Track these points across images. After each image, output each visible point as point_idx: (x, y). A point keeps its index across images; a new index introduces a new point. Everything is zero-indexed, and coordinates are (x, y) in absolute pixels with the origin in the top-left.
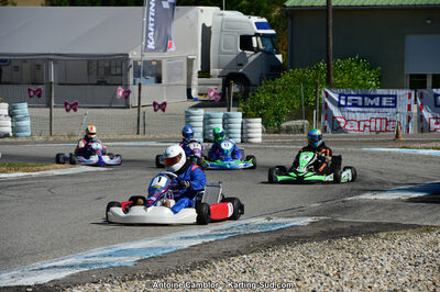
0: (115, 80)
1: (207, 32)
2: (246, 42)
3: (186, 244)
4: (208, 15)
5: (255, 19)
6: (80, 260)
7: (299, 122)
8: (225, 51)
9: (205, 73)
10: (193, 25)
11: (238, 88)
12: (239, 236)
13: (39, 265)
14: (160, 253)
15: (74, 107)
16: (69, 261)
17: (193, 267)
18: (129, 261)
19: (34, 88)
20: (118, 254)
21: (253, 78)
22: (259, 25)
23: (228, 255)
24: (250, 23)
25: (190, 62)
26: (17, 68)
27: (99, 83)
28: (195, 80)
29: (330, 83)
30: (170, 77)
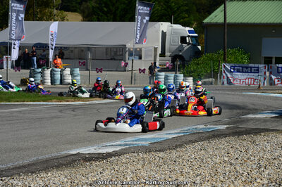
0: (119, 57)
1: (164, 34)
2: (183, 39)
3: (170, 137)
4: (165, 26)
5: (188, 29)
6: (123, 143)
7: (210, 80)
8: (173, 44)
9: (163, 54)
10: (157, 31)
11: (179, 62)
12: (194, 133)
13: (104, 144)
14: (159, 140)
15: (101, 70)
16: (118, 143)
17: (176, 147)
18: (146, 143)
19: (81, 61)
20: (139, 140)
21: (187, 58)
22: (190, 32)
23: (191, 142)
24: (185, 31)
25: (156, 49)
26: (72, 51)
27: (111, 59)
28: (158, 58)
29: (225, 61)
30: (146, 56)
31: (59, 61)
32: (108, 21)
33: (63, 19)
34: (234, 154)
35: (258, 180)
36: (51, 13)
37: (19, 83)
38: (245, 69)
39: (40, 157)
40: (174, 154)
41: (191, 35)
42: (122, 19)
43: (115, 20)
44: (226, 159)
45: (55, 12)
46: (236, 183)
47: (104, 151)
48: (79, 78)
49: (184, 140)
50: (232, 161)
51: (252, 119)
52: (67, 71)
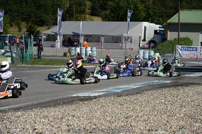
1: (145, 27)
2: (156, 32)
3: (135, 87)
4: (145, 24)
5: (158, 26)
6: (106, 90)
7: (170, 54)
8: (150, 35)
9: (144, 40)
10: (142, 26)
11: (153, 44)
12: (150, 85)
13: (95, 91)
14: (128, 89)
15: (108, 48)
16: (103, 90)
17: (137, 93)
18: (119, 91)
19: (98, 43)
20: (117, 89)
21: (157, 41)
22: (160, 27)
23: (147, 90)
25: (140, 37)
26: (93, 38)
27: (115, 42)
28: (141, 42)
29: (179, 44)
30: (134, 41)
31: (86, 42)
32: (114, 21)
33: (91, 20)
34: (169, 98)
35: (178, 115)
36: (85, 17)
37: (63, 55)
38: (189, 49)
39: (54, 98)
40: (133, 98)
41: (160, 29)
42: (122, 20)
43: (118, 21)
44: (163, 101)
45: (87, 16)
46: (163, 116)
47: (92, 95)
48: (95, 53)
49: (143, 89)
50: (166, 103)
51: (187, 77)
52: (89, 49)
